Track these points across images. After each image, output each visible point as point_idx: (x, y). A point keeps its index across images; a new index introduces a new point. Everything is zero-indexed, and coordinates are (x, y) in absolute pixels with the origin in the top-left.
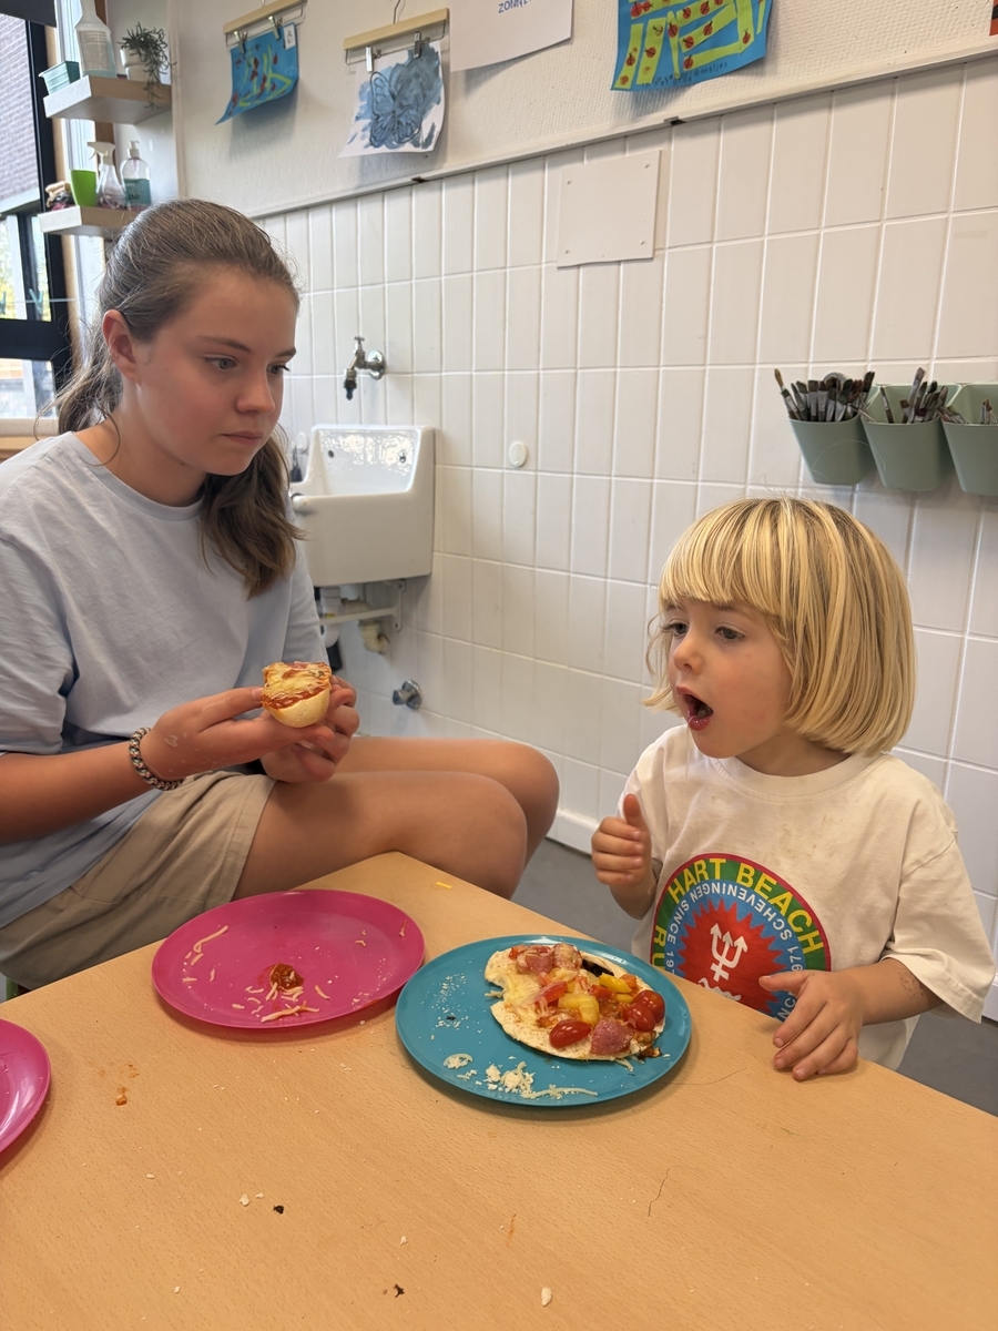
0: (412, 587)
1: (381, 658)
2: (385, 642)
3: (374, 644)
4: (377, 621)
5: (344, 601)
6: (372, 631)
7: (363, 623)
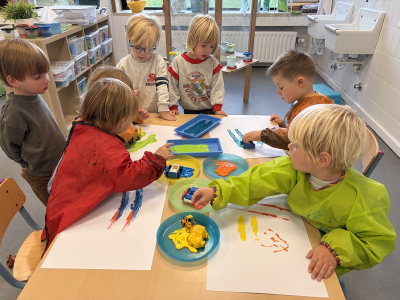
0: (368, 57)
1: (357, 75)
2: (359, 71)
3: (355, 71)
4: (358, 65)
5: (350, 58)
6: (356, 68)
7: (354, 65)
